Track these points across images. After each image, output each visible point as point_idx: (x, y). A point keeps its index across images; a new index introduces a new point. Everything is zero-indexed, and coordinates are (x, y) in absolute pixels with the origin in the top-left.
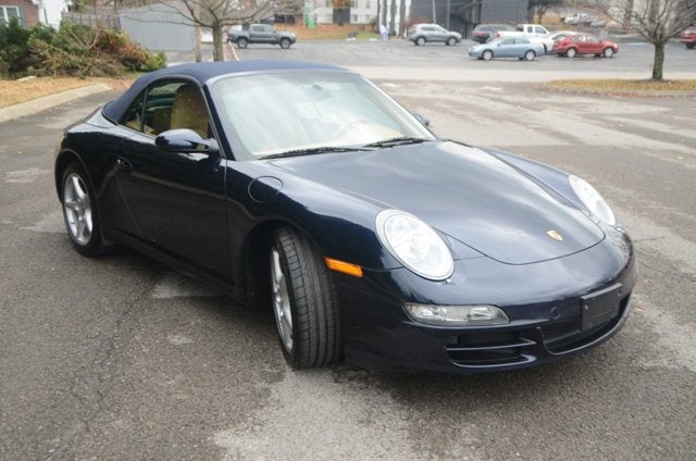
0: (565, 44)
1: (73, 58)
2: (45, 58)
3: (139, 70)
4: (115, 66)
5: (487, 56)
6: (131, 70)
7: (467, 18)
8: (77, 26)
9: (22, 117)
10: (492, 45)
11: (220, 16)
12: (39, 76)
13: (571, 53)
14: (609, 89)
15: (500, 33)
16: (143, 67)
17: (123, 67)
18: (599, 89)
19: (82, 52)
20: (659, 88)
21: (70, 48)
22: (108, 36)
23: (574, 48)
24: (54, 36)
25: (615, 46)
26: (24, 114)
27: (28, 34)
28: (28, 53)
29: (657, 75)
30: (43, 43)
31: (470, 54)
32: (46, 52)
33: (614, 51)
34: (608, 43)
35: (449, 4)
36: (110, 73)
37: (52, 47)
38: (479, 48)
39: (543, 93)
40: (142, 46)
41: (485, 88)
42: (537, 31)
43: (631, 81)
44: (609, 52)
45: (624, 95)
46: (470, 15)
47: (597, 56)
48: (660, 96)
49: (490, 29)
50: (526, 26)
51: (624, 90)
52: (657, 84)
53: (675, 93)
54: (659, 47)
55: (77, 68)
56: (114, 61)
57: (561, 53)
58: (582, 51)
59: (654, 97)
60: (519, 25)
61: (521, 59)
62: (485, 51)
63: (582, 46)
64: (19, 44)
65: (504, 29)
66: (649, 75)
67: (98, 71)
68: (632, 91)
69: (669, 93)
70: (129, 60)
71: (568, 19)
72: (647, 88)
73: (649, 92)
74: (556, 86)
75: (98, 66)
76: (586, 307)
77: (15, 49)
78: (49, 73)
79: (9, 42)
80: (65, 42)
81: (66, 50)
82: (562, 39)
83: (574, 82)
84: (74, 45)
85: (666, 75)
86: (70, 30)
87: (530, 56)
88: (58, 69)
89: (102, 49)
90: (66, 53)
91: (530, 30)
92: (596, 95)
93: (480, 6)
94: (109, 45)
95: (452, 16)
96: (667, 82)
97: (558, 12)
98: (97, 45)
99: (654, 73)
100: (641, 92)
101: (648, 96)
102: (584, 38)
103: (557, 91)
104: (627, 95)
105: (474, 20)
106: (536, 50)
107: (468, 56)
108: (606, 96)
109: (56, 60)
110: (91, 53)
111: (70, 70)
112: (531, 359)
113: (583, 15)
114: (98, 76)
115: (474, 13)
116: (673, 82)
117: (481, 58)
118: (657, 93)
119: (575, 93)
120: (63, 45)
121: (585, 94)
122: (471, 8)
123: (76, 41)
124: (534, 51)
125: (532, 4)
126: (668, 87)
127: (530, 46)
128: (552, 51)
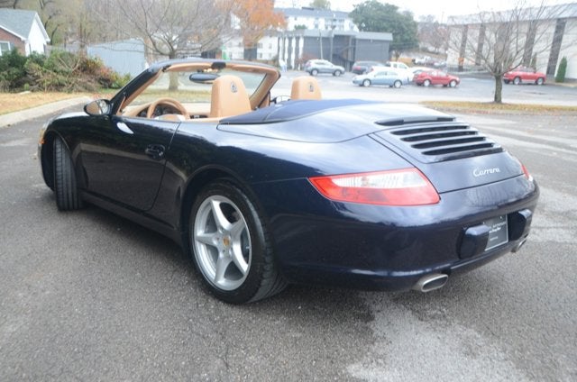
0: (422, 77)
1: (61, 77)
2: (38, 77)
3: (110, 87)
4: (94, 85)
5: (367, 83)
6: (105, 87)
7: (345, 57)
8: (64, 54)
9: (34, 119)
10: (370, 76)
11: (175, 48)
12: (33, 91)
13: (427, 83)
14: (466, 108)
15: (373, 67)
16: (113, 85)
17: (99, 85)
18: (459, 108)
19: (67, 73)
20: (502, 108)
21: (58, 70)
22: (87, 61)
23: (429, 80)
24: (46, 62)
25: (458, 79)
26: (35, 116)
27: (25, 59)
28: (25, 74)
29: (498, 99)
30: (37, 66)
31: (354, 82)
32: (40, 73)
33: (457, 82)
34: (452, 77)
35: (332, 47)
36: (89, 90)
37: (44, 69)
38: (360, 78)
40: (113, 70)
42: (400, 67)
43: (483, 103)
44: (453, 84)
45: (478, 112)
46: (347, 55)
47: (445, 86)
48: (503, 114)
49: (365, 65)
50: (392, 63)
51: (478, 109)
52: (500, 106)
53: (513, 112)
54: (498, 79)
55: (64, 85)
56: (93, 80)
57: (419, 83)
58: (434, 82)
59: (498, 114)
60: (387, 62)
61: (391, 87)
62: (365, 80)
63: (435, 78)
64: (17, 67)
65: (376, 65)
66: (492, 99)
67: (80, 88)
68: (483, 109)
69: (509, 111)
70: (103, 80)
71: (417, 60)
72: (492, 108)
73: (494, 111)
75: (80, 84)
77: (14, 70)
78: (41, 88)
79: (10, 65)
80: (54, 65)
81: (55, 71)
82: (420, 73)
84: (61, 68)
85: (503, 100)
86: (59, 57)
87: (398, 85)
88: (48, 86)
89: (83, 71)
90: (55, 74)
91: (395, 66)
92: (457, 112)
93: (354, 49)
94: (88, 68)
95: (334, 55)
96: (506, 104)
97: (408, 55)
98: (79, 68)
99: (496, 98)
100: (489, 110)
101: (495, 114)
102: (435, 73)
104: (480, 112)
105: (350, 59)
106: (402, 81)
107: (352, 83)
108: (465, 112)
109: (47, 79)
110: (75, 74)
111: (58, 87)
113: (426, 58)
114: (80, 91)
115: (350, 53)
116: (510, 105)
117: (362, 85)
118: (501, 112)
119: (442, 110)
120: (52, 67)
121: (449, 111)
122: (347, 50)
123: (63, 65)
124: (400, 81)
125: (391, 49)
126: (507, 108)
127: (397, 78)
128: (413, 81)
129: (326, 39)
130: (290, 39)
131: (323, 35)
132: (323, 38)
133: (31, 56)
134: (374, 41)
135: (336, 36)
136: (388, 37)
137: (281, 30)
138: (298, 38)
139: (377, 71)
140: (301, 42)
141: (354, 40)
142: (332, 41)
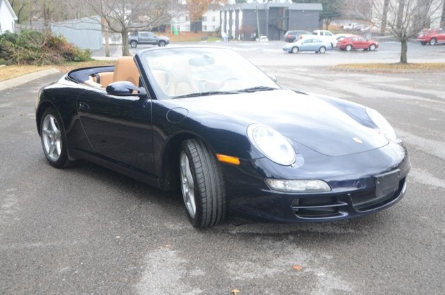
0: (345, 43)
1: (31, 53)
2: (12, 53)
3: (73, 60)
4: (59, 58)
5: (295, 50)
6: (69, 61)
7: (279, 27)
8: (33, 33)
10: (298, 43)
11: (126, 26)
12: (7, 65)
13: (349, 48)
14: (374, 69)
15: (302, 35)
16: (76, 59)
17: (63, 59)
18: (368, 69)
19: (36, 49)
20: (405, 68)
21: (28, 47)
22: (53, 39)
23: (351, 45)
24: (18, 39)
25: (377, 43)
29: (403, 60)
30: (11, 43)
31: (284, 49)
32: (13, 50)
33: (376, 46)
34: (371, 42)
35: (268, 18)
36: (55, 63)
37: (17, 46)
38: (289, 45)
39: (333, 72)
40: (75, 45)
41: (297, 69)
42: (326, 35)
43: (387, 64)
44: (373, 48)
45: (383, 72)
46: (282, 25)
47: (366, 50)
48: (405, 73)
49: (295, 34)
50: (318, 32)
51: (384, 69)
52: (404, 66)
53: (415, 71)
54: (404, 43)
55: (34, 59)
56: (58, 55)
57: (343, 49)
58: (355, 47)
59: (402, 73)
60: (315, 31)
61: (317, 52)
62: (294, 47)
63: (355, 43)
65: (305, 33)
66: (398, 60)
67: (47, 61)
68: (388, 69)
69: (411, 70)
70: (67, 54)
71: (345, 27)
72: (397, 68)
73: (398, 70)
74: (341, 67)
75: (47, 58)
76: (378, 182)
78: (14, 62)
80: (24, 42)
81: (26, 48)
82: (342, 39)
83: (352, 65)
84: (31, 44)
85: (409, 61)
86: (28, 35)
87: (322, 50)
88: (21, 60)
89: (49, 47)
90: (26, 50)
91: (322, 34)
92: (366, 72)
93: (288, 19)
94: (54, 44)
95: (270, 26)
96: (409, 64)
97: (338, 23)
98: (46, 45)
99: (402, 59)
100: (394, 70)
101: (399, 73)
102: (357, 38)
103: (342, 70)
104: (386, 72)
105: (284, 28)
106: (326, 46)
107: (282, 50)
108: (372, 72)
109: (19, 54)
110: (42, 50)
111: (29, 61)
112: (345, 214)
113: (355, 25)
114: (47, 64)
115: (284, 24)
116: (413, 64)
117: (291, 52)
118: (404, 71)
119: (353, 71)
120: (24, 44)
121: (359, 71)
122: (282, 20)
123: (32, 42)
124: (325, 48)
125: (321, 18)
126: (411, 68)
127: (322, 44)
128: (337, 47)
129: (262, 11)
130: (231, 12)
131: (259, 8)
132: (260, 11)
133: (5, 35)
134: (306, 11)
135: (271, 8)
136: (319, 7)
137: (223, 4)
138: (237, 11)
139: (305, 39)
140: (241, 14)
141: (288, 11)
142: (268, 12)
